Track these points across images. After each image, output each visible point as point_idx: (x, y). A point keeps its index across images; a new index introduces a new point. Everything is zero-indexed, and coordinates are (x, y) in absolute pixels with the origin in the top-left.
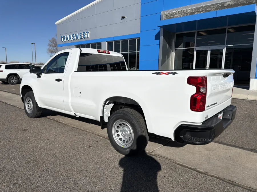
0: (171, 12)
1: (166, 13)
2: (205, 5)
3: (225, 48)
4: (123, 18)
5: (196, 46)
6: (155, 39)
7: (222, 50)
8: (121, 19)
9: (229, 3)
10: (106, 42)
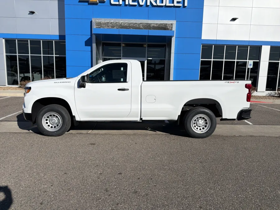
0: (103, 21)
1: (98, 21)
2: (135, 22)
3: (146, 61)
4: (32, 13)
5: (123, 57)
6: (86, 45)
7: (144, 62)
8: (29, 14)
9: (153, 25)
10: (3, 38)
